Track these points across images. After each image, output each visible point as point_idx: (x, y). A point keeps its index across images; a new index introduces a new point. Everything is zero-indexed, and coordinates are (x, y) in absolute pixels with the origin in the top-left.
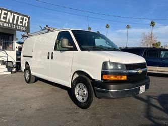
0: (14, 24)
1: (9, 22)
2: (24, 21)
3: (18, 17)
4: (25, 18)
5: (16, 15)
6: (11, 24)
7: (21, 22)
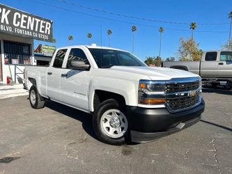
0: (35, 32)
1: (30, 30)
2: (47, 28)
3: (39, 23)
4: (48, 23)
5: (38, 20)
6: (32, 32)
7: (43, 29)
